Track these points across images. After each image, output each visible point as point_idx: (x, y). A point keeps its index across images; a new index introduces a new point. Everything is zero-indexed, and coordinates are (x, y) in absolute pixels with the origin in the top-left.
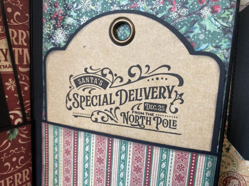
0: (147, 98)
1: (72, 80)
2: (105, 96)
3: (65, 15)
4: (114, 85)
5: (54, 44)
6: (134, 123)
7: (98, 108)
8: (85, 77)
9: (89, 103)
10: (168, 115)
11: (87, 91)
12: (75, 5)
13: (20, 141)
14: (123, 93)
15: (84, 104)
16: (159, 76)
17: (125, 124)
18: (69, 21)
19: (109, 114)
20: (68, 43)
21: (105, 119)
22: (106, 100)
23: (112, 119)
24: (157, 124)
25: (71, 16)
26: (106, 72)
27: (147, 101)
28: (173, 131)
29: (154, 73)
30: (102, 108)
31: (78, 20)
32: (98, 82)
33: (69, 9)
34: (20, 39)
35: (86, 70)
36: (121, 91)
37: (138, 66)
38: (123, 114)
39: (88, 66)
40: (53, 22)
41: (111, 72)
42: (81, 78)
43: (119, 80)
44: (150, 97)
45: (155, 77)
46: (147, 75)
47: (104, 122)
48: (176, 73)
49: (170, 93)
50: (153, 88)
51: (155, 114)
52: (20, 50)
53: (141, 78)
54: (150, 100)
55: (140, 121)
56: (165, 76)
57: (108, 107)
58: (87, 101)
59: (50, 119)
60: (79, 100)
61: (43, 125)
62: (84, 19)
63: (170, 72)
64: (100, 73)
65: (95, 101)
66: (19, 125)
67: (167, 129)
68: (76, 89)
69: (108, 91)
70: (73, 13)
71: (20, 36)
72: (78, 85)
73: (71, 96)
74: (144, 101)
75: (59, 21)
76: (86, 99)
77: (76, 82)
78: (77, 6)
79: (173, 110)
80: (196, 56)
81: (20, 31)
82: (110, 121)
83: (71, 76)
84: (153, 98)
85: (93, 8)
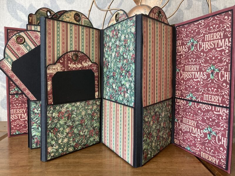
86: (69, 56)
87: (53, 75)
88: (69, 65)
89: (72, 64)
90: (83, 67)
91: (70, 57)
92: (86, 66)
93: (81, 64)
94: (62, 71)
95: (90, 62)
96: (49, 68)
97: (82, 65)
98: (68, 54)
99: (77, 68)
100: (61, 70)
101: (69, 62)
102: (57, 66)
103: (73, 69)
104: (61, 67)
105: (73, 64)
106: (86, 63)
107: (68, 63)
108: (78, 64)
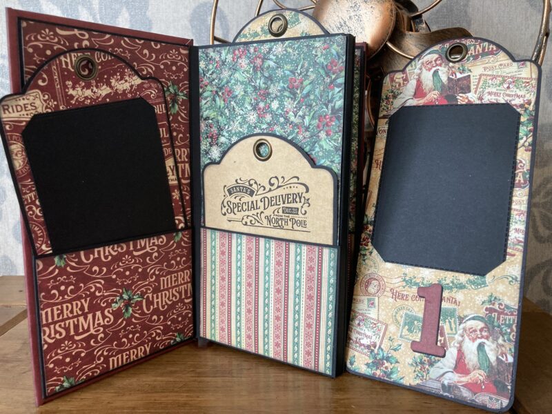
0: (284, 203)
1: (226, 189)
2: (252, 202)
3: (219, 135)
4: (258, 193)
5: (210, 159)
6: (275, 225)
7: (247, 213)
8: (236, 187)
9: (240, 208)
10: (300, 217)
11: (238, 198)
12: (226, 127)
13: (182, 243)
14: (266, 199)
15: (236, 210)
16: (292, 185)
17: (269, 226)
18: (222, 139)
19: (256, 217)
20: (222, 158)
21: (253, 222)
22: (253, 206)
23: (258, 222)
24: (293, 224)
25: (224, 136)
26: (252, 182)
27: (284, 205)
28: (304, 229)
29: (288, 183)
30: (250, 213)
31: (230, 140)
32: (247, 191)
33: (222, 130)
34: (183, 156)
35: (236, 181)
36: (264, 198)
37: (276, 177)
38: (267, 217)
39: (238, 178)
40: (209, 140)
41: (256, 183)
42: (232, 188)
43: (262, 188)
44: (286, 202)
45: (288, 186)
46: (283, 184)
47: (252, 225)
48: (303, 182)
49: (300, 198)
50: (288, 195)
51: (291, 215)
52: (183, 165)
53: (279, 187)
54: (286, 205)
55: (280, 222)
56: (296, 185)
57: (255, 212)
58: (238, 207)
59: (208, 225)
60: (232, 207)
61: (202, 230)
62: (234, 139)
63: (299, 182)
64: (247, 183)
65: (245, 207)
66: (182, 229)
67: (300, 228)
68: (229, 197)
69: (254, 198)
70: (225, 133)
71: (183, 154)
72: (230, 194)
73: (225, 204)
74: (282, 205)
75: (214, 140)
76: (237, 205)
77: (229, 190)
78: (228, 127)
79: (303, 212)
80: (316, 169)
81: (182, 150)
82: (257, 224)
83: (225, 186)
84: (288, 203)
85: (241, 130)
86: (64, 66)
87: (24, 124)
88: (71, 92)
89: (79, 89)
90: (116, 93)
91: (70, 67)
92: (124, 91)
93: (109, 84)
94: (50, 111)
95: (136, 77)
96: (6, 107)
97: (111, 87)
98: (61, 61)
99: (98, 98)
100: (46, 108)
101: (69, 83)
102: (31, 98)
103: (84, 101)
104: (45, 101)
105: (83, 88)
106: (123, 81)
107: (66, 87)
108: (97, 87)
